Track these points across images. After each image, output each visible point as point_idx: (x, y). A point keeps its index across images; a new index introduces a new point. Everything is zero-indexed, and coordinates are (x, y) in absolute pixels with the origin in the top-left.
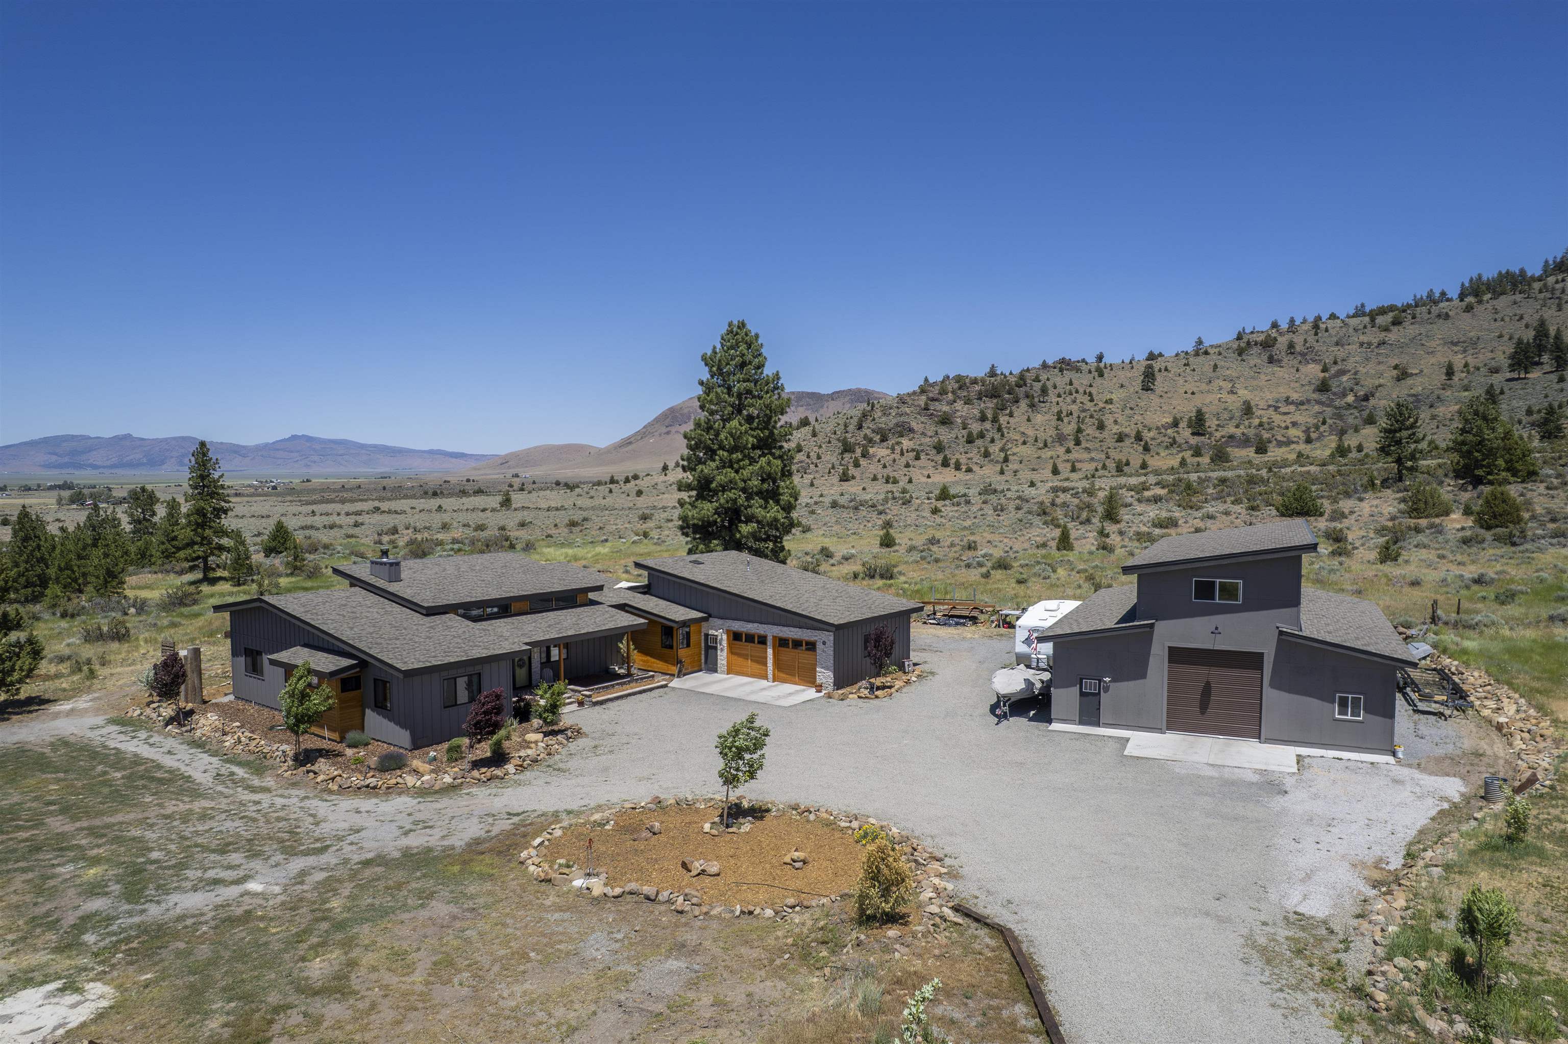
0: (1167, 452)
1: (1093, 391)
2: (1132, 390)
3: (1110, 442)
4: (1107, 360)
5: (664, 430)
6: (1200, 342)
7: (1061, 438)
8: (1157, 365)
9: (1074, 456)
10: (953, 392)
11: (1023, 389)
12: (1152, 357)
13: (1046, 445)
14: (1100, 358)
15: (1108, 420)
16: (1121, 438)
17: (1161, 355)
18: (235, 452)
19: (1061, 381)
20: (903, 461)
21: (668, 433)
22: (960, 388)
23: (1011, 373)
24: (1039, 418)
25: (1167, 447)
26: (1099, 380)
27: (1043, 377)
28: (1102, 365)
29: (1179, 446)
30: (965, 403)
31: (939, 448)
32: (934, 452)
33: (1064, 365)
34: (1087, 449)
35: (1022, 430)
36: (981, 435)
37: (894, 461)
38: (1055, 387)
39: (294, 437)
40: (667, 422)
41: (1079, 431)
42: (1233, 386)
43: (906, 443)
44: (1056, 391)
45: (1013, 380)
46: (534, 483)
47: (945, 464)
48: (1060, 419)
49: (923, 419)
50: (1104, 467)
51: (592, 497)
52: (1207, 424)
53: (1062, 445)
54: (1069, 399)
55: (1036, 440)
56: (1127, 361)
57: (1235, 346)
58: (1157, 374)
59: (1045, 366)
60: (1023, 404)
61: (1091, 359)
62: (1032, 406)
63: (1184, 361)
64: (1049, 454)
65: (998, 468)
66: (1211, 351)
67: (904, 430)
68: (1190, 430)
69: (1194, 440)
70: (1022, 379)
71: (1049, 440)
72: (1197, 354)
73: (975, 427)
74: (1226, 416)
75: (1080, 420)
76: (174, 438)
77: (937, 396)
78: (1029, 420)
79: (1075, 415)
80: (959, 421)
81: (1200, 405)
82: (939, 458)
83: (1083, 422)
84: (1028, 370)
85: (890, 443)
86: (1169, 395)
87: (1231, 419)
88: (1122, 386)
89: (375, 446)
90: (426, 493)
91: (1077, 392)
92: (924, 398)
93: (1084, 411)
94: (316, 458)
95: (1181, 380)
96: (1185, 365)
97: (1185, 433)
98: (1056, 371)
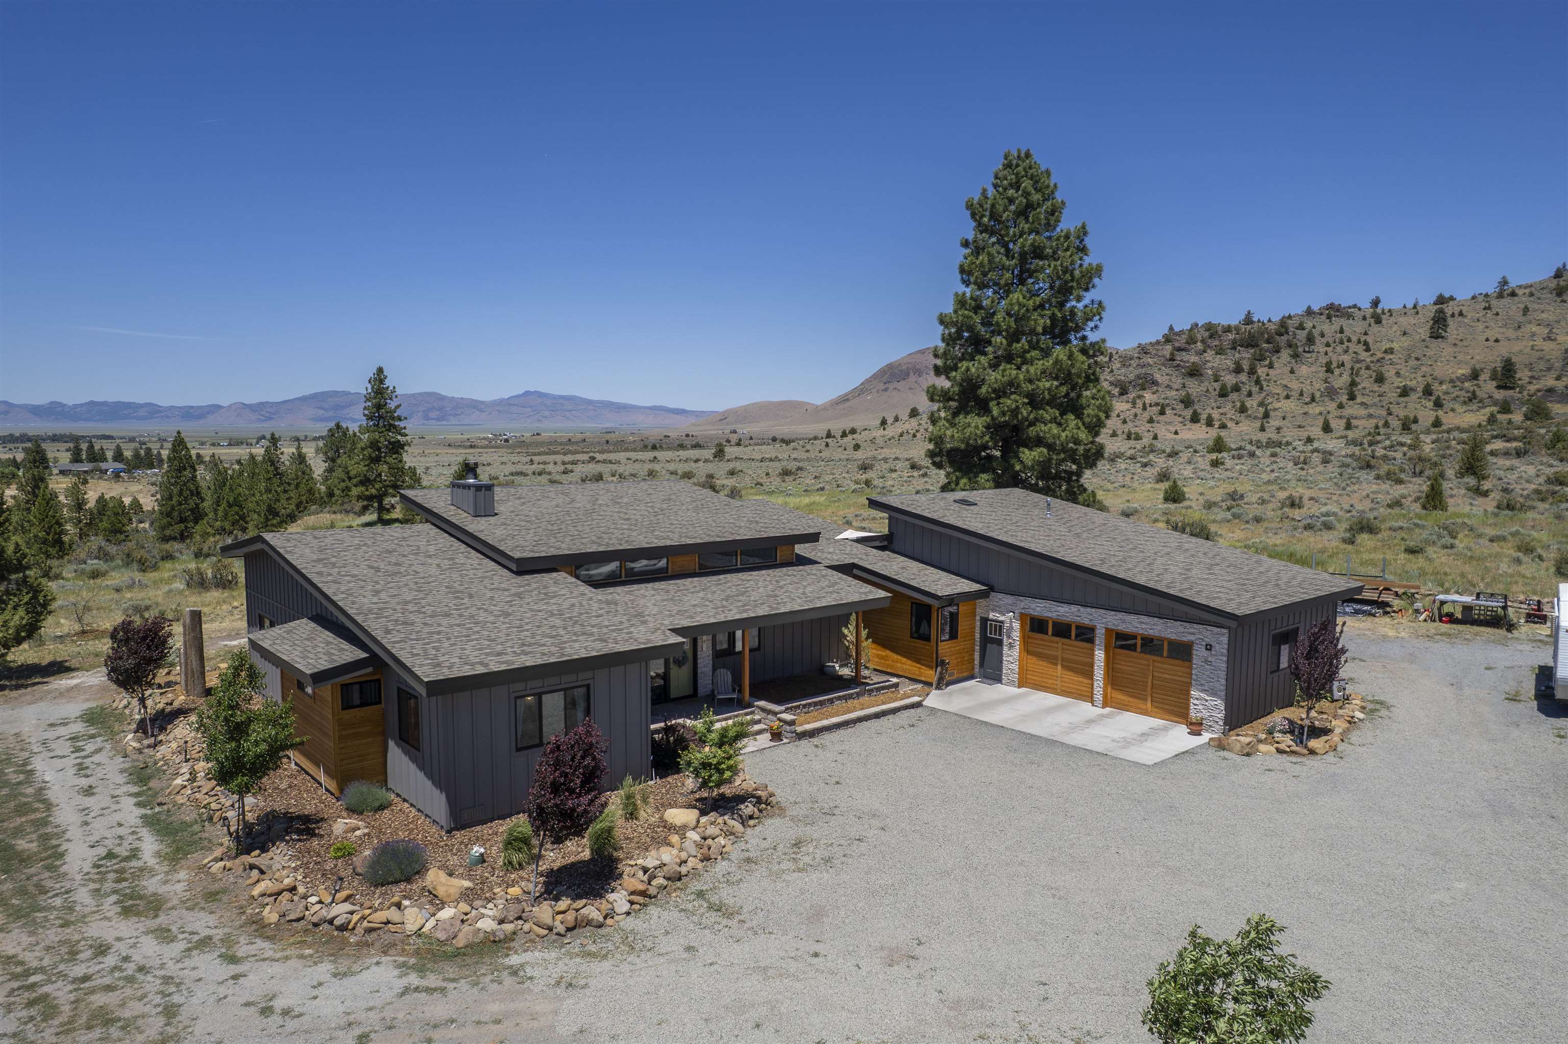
0: (1465, 408)
1: (1369, 339)
2: (1418, 337)
3: (1392, 396)
4: (1384, 305)
5: (882, 387)
6: (1504, 282)
7: (1331, 393)
8: (1449, 309)
9: (1347, 412)
10: (1203, 341)
11: (1285, 338)
12: (1441, 300)
13: (1313, 399)
14: (1376, 303)
15: (1389, 372)
16: (1405, 392)
17: (1452, 298)
18: (475, 407)
19: (1329, 328)
20: (1146, 415)
21: (886, 390)
22: (1211, 337)
23: (1269, 321)
24: (1304, 370)
25: (1465, 403)
26: (1375, 328)
27: (1309, 325)
28: (1379, 310)
29: (1481, 401)
30: (1217, 353)
31: (1187, 402)
32: (1181, 406)
33: (1333, 311)
34: (1362, 404)
35: (1284, 382)
36: (1236, 388)
37: (1136, 415)
38: (1323, 335)
39: (527, 393)
40: (885, 379)
41: (1353, 384)
42: (1551, 332)
43: (1149, 397)
44: (1324, 340)
45: (1272, 327)
46: (751, 438)
47: (1195, 419)
48: (1329, 370)
49: (1168, 371)
50: (1386, 424)
51: (808, 451)
52: (1518, 376)
53: (1333, 400)
54: (1339, 349)
55: (1301, 394)
56: (1410, 305)
57: (1553, 284)
58: (1450, 321)
59: (1309, 312)
60: (1285, 354)
61: (1365, 304)
62: (1295, 356)
63: (1484, 304)
64: (1317, 410)
65: (1258, 424)
66: (1520, 292)
67: (1146, 382)
68: (1494, 383)
69: (1500, 395)
70: (1283, 325)
71: (1318, 395)
72: (1500, 296)
73: (1230, 379)
74: (1542, 365)
75: (1354, 373)
76: (421, 394)
77: (1184, 346)
78: (1292, 372)
79: (1348, 366)
80: (1210, 372)
81: (1506, 355)
82: (1188, 413)
83: (1357, 375)
84: (1290, 317)
85: (1131, 396)
86: (1465, 343)
87: (1549, 369)
88: (1405, 334)
89: (602, 402)
90: (645, 447)
91: (1349, 340)
92: (1169, 347)
93: (1359, 361)
94: (547, 413)
95: (1481, 326)
96: (1485, 308)
97: (1488, 387)
98: (1323, 317)
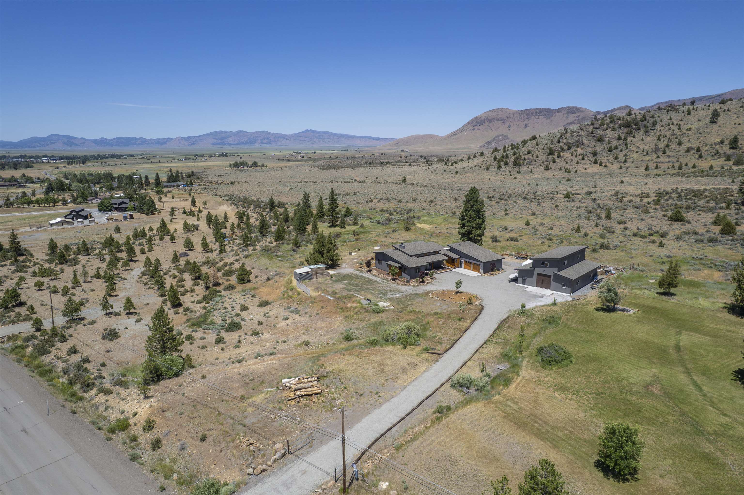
0: (712, 158)
1: (682, 123)
2: (704, 123)
3: (682, 152)
7: (656, 150)
8: (724, 107)
9: (660, 160)
10: (607, 124)
11: (643, 122)
13: (647, 154)
15: (685, 140)
16: (689, 150)
19: (665, 117)
20: (576, 160)
22: (611, 122)
24: (648, 139)
25: (713, 156)
26: (687, 117)
27: (657, 115)
29: (720, 155)
30: (612, 130)
31: (594, 154)
32: (592, 155)
33: (670, 108)
34: (668, 156)
35: (638, 145)
36: (616, 148)
37: (572, 160)
38: (661, 121)
41: (667, 146)
43: (579, 151)
44: (661, 124)
45: (639, 117)
47: (595, 162)
48: (659, 139)
49: (590, 138)
50: (673, 166)
52: (739, 143)
53: (656, 154)
54: (667, 128)
55: (643, 151)
58: (722, 113)
59: (659, 109)
60: (642, 131)
61: (687, 105)
62: (646, 132)
64: (647, 159)
65: (620, 165)
67: (580, 144)
68: (729, 146)
69: (729, 152)
70: (644, 117)
71: (650, 151)
73: (614, 143)
75: (670, 140)
77: (598, 127)
78: (642, 140)
79: (668, 137)
80: (607, 139)
82: (593, 159)
84: (649, 111)
85: (572, 150)
86: (724, 125)
88: (699, 120)
91: (673, 124)
92: (592, 127)
93: (673, 135)
95: (735, 117)
96: (740, 107)
97: (726, 148)
98: (665, 111)
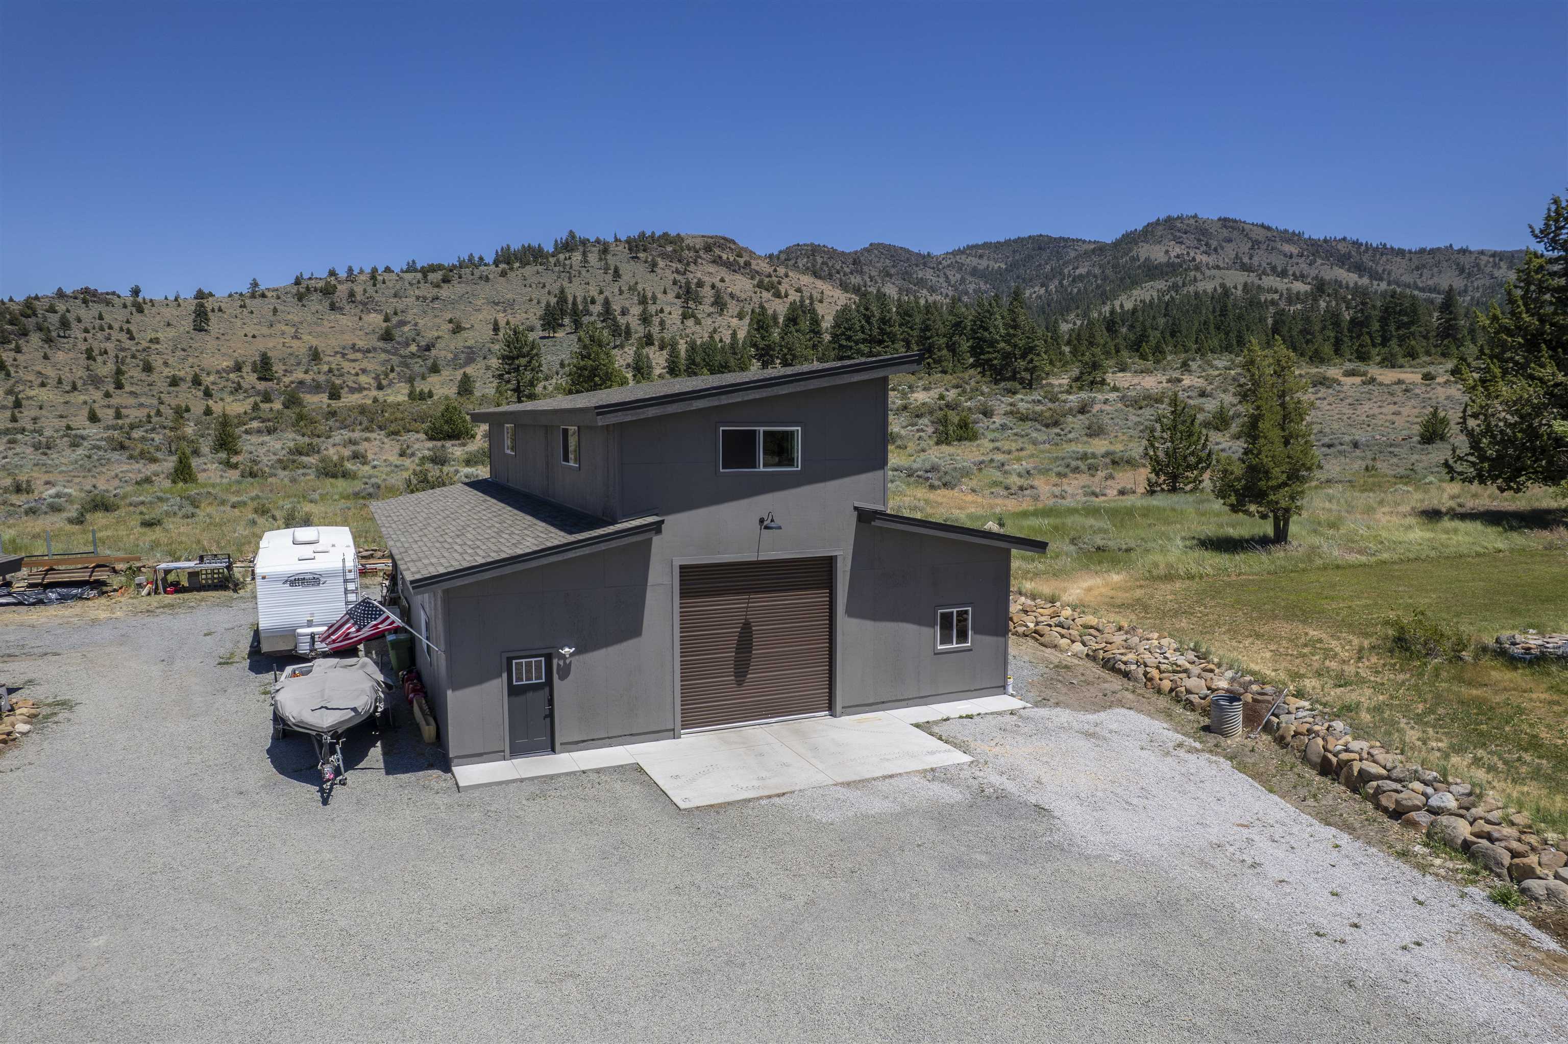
0: (232, 398)
1: (133, 328)
2: (182, 329)
3: (162, 386)
4: (145, 294)
6: (255, 284)
7: (95, 380)
8: (209, 304)
9: (114, 401)
11: (33, 320)
12: (200, 295)
13: (74, 388)
14: (136, 292)
15: (157, 362)
16: (174, 382)
17: (211, 295)
19: (88, 315)
23: (11, 300)
24: (60, 356)
25: (232, 393)
26: (137, 317)
27: (61, 307)
28: (140, 299)
29: (244, 392)
33: (88, 296)
34: (132, 393)
35: (38, 368)
38: (78, 321)
41: (119, 372)
42: (296, 331)
44: (82, 326)
48: (90, 357)
50: (159, 413)
52: (274, 369)
53: (98, 388)
54: (100, 335)
56: (171, 298)
57: (294, 291)
58: (210, 314)
59: (61, 294)
60: (35, 339)
61: (125, 293)
62: (49, 340)
63: (239, 303)
64: (82, 398)
65: (8, 414)
66: (269, 294)
68: (256, 375)
69: (261, 386)
70: (29, 309)
71: (79, 384)
72: (253, 296)
74: (293, 361)
75: (119, 361)
78: (46, 357)
79: (112, 354)
81: (263, 350)
83: (123, 363)
84: (37, 298)
86: (227, 337)
87: (299, 364)
88: (169, 325)
91: (110, 327)
93: (123, 350)
95: (239, 323)
96: (241, 307)
97: (250, 379)
98: (78, 302)
